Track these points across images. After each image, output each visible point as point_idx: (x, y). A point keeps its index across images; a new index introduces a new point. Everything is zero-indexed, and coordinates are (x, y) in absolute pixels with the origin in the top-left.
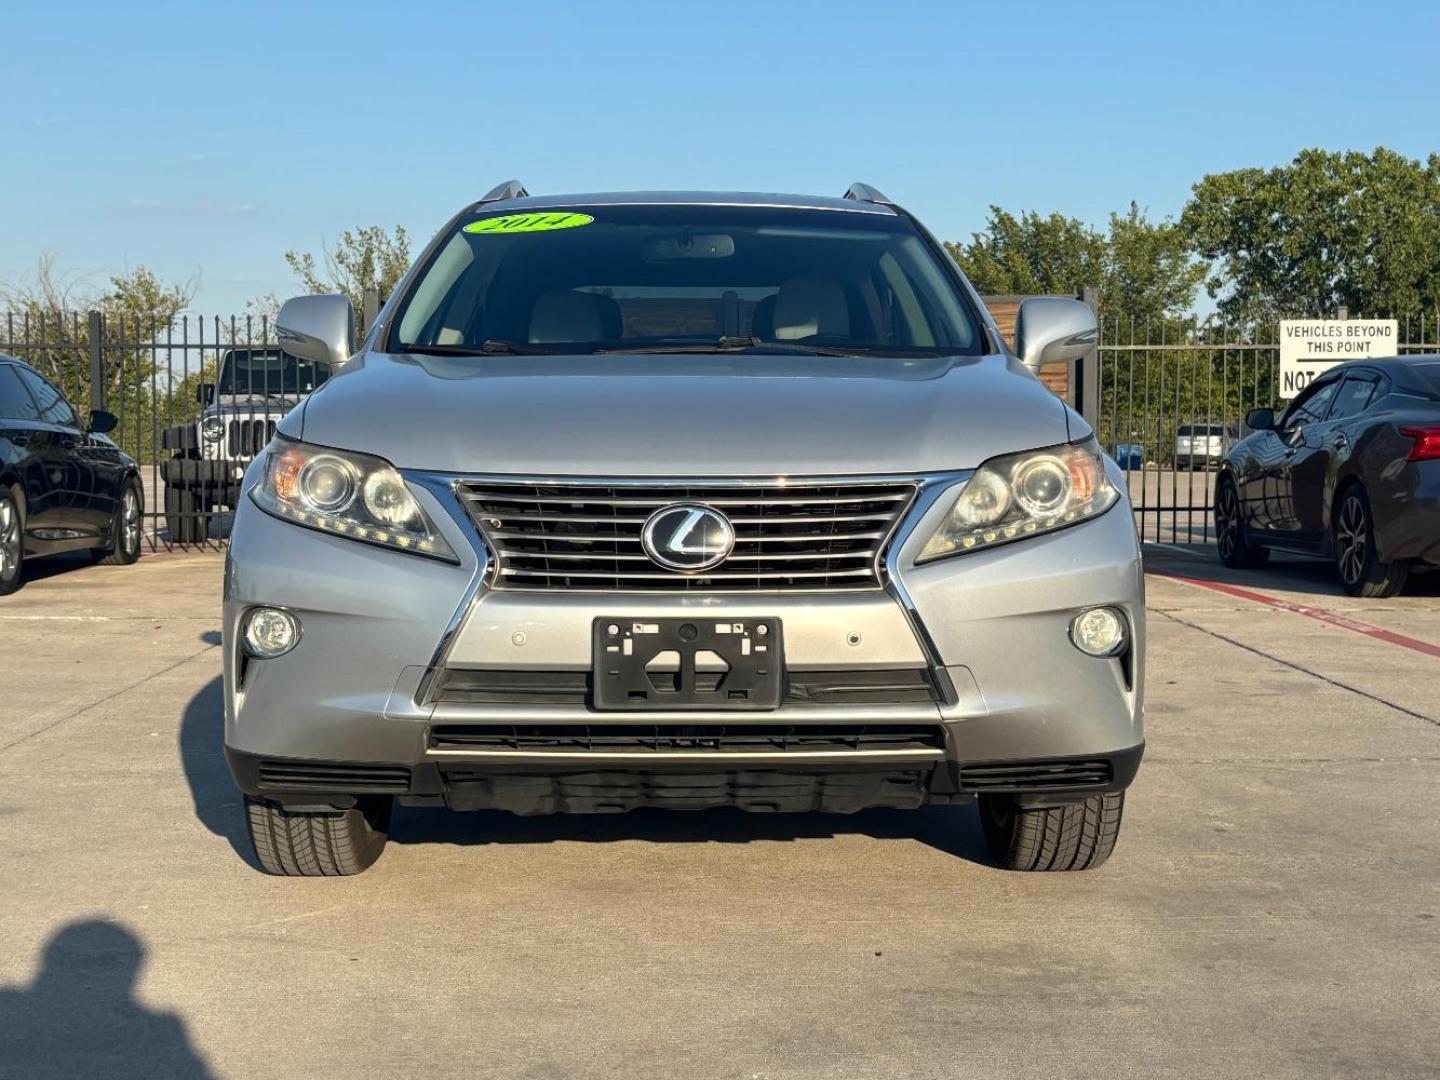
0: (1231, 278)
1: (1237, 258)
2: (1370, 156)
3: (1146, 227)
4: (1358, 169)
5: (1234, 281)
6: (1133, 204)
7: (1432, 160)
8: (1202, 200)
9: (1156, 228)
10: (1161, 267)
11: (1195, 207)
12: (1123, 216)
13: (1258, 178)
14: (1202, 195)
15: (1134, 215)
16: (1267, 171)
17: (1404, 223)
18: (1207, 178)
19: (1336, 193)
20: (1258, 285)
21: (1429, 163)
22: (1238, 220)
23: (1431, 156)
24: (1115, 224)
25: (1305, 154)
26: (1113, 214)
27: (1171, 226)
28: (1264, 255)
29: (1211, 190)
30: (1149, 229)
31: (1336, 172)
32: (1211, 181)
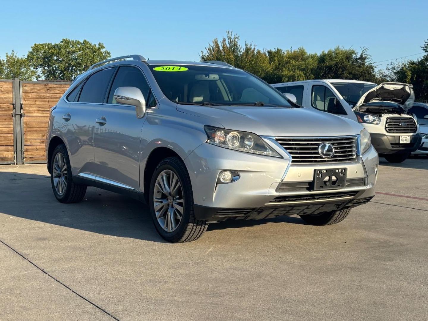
0: (43, 75)
1: (44, 69)
2: (82, 42)
3: (17, 58)
4: (79, 45)
5: (44, 76)
6: (13, 51)
7: (100, 44)
8: (34, 51)
9: (20, 59)
10: (22, 71)
11: (31, 53)
12: (10, 54)
13: (50, 46)
14: (34, 50)
15: (13, 54)
16: (53, 44)
17: (94, 62)
18: (35, 45)
19: (74, 52)
20: (52, 78)
21: (99, 45)
22: (44, 58)
23: (99, 43)
24: (7, 56)
25: (64, 40)
26: (7, 54)
27: (24, 58)
28: (53, 69)
29: (37, 48)
30: (18, 59)
31: (73, 46)
32: (37, 46)
